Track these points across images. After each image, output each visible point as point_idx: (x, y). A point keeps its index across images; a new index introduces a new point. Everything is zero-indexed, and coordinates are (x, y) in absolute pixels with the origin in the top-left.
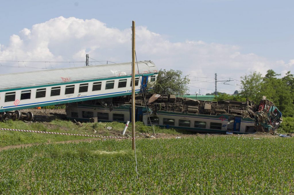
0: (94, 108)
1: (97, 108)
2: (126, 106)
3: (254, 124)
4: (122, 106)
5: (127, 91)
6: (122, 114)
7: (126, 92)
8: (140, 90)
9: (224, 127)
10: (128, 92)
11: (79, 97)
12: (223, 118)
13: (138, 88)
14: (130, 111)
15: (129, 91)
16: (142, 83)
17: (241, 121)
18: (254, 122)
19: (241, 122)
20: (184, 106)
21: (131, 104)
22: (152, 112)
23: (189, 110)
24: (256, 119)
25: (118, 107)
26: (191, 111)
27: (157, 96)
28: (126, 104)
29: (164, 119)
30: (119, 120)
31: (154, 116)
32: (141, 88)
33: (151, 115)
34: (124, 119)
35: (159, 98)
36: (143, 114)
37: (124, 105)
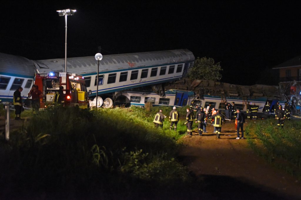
0: (143, 93)
1: (145, 93)
2: (172, 91)
4: (169, 91)
6: (168, 98)
8: (182, 76)
9: (261, 109)
10: (174, 78)
11: (141, 82)
13: (181, 74)
14: (176, 95)
15: (176, 77)
16: (184, 70)
20: (224, 91)
21: (176, 89)
22: (196, 96)
23: (231, 94)
24: (293, 101)
25: (166, 92)
26: (232, 94)
27: (199, 81)
28: (172, 89)
29: (206, 102)
30: (164, 104)
31: (197, 100)
32: (183, 74)
33: (194, 99)
34: (169, 103)
35: (200, 83)
36: (189, 98)
37: (171, 90)
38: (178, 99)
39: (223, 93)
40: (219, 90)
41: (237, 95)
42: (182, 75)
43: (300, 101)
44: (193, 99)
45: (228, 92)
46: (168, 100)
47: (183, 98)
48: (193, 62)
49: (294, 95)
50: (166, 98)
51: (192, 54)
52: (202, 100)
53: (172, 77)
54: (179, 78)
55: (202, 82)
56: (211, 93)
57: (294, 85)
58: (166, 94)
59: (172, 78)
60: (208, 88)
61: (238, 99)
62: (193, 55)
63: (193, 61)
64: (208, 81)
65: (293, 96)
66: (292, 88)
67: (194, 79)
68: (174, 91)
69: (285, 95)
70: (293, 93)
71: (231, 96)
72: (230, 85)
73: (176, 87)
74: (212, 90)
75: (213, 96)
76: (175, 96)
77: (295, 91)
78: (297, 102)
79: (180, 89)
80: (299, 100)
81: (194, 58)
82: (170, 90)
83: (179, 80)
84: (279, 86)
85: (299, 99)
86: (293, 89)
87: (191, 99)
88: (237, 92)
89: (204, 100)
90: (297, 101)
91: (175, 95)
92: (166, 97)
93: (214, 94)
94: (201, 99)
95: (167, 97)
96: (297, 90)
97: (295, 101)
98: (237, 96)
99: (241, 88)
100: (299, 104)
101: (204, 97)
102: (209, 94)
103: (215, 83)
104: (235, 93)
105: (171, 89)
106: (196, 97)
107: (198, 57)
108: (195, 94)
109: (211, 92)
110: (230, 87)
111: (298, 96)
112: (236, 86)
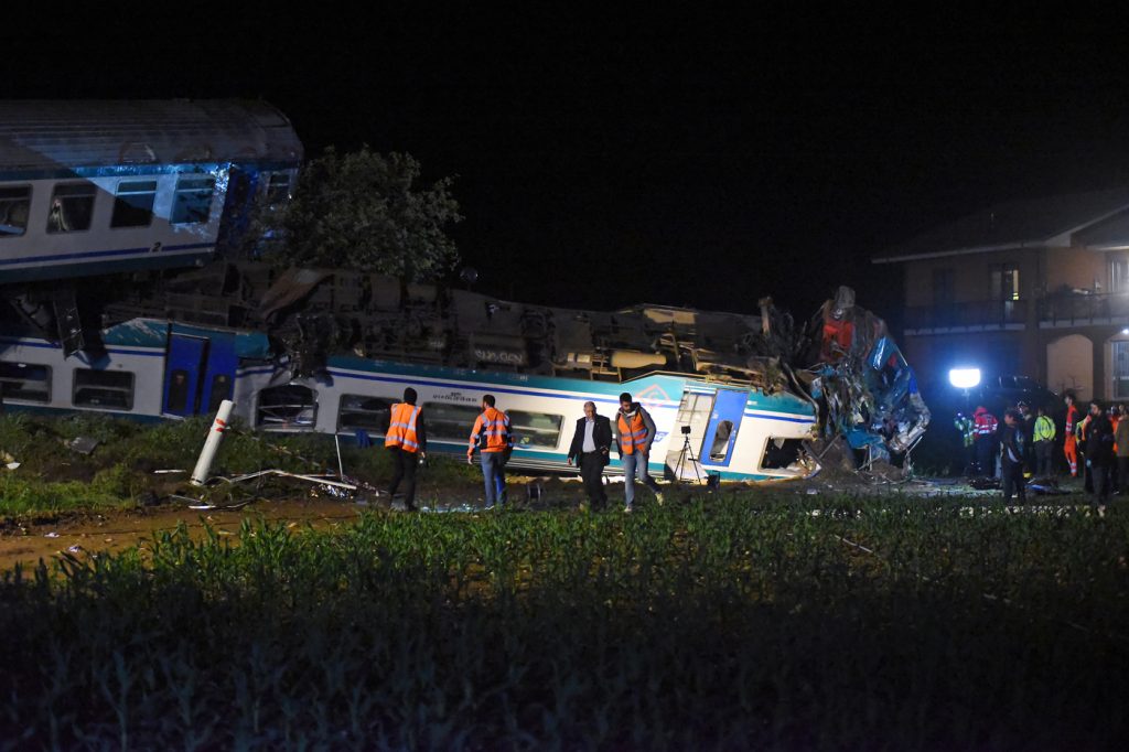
2: (145, 327)
3: (809, 426)
4: (128, 327)
5: (153, 247)
6: (124, 369)
7: (146, 250)
8: (217, 244)
10: (160, 253)
12: (653, 398)
14: (166, 355)
15: (165, 249)
16: (226, 212)
17: (747, 411)
18: (813, 418)
19: (744, 419)
20: (449, 333)
21: (171, 315)
22: (284, 360)
23: (481, 355)
24: (823, 402)
25: (106, 331)
26: (491, 356)
27: (308, 277)
28: (145, 316)
29: (345, 399)
30: (104, 403)
31: (292, 384)
32: (221, 236)
33: (273, 379)
34: (131, 396)
35: (315, 288)
36: (238, 372)
37: (137, 323)
38: (180, 377)
39: (441, 345)
40: (418, 331)
41: (519, 359)
42: (213, 237)
43: (862, 399)
44: (269, 375)
45: (472, 339)
46: (126, 378)
47: (210, 368)
48: (293, 172)
49: (835, 367)
50: (112, 367)
51: (285, 125)
52: (320, 387)
53: (142, 246)
54: (195, 256)
55: (329, 280)
56: (369, 347)
57: (840, 313)
58: (108, 347)
59: (145, 255)
60: (361, 316)
61: (523, 384)
62: (289, 129)
63: (291, 165)
64: (367, 279)
65: (830, 371)
66: (828, 329)
67: (286, 268)
68: (151, 326)
69: (786, 365)
70: (834, 358)
71: (483, 365)
72: (487, 305)
73: (167, 309)
74: (377, 330)
75: (378, 363)
76: (160, 360)
77: (845, 347)
78: (847, 409)
79: (188, 318)
80: (859, 397)
81: (301, 149)
82: (129, 323)
83: (196, 268)
84: (758, 313)
85: (859, 387)
86: (833, 337)
87: (254, 377)
88: (520, 343)
89: (330, 383)
90: (847, 399)
91: (162, 350)
92: (109, 361)
93: (388, 352)
94: (311, 380)
95: (117, 362)
96: (854, 340)
97: (834, 400)
98: (521, 370)
99: (551, 325)
100: (858, 418)
101: (330, 369)
102: (359, 353)
103: (405, 293)
104: (509, 350)
105: (137, 315)
106: (284, 366)
107: (330, 148)
108: (278, 349)
109: (372, 339)
110: (489, 314)
111: (854, 372)
112: (526, 311)
